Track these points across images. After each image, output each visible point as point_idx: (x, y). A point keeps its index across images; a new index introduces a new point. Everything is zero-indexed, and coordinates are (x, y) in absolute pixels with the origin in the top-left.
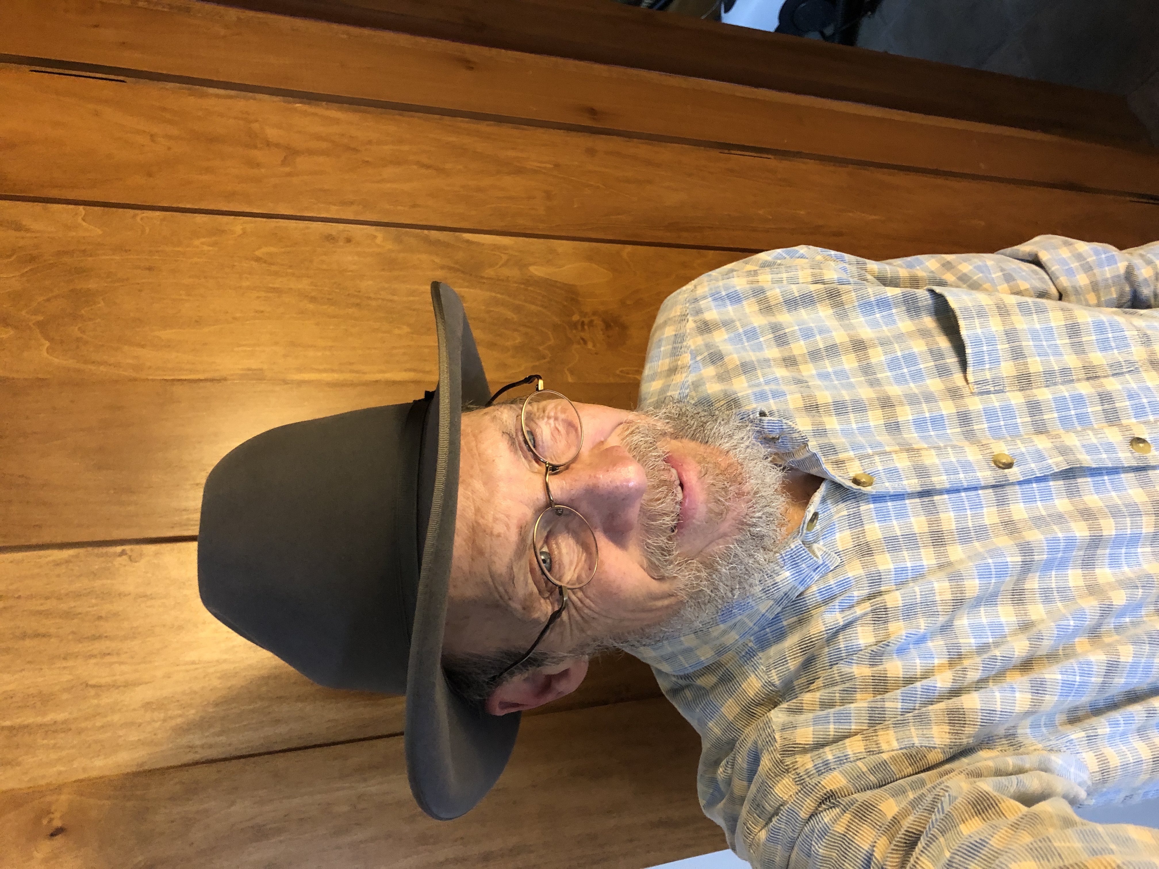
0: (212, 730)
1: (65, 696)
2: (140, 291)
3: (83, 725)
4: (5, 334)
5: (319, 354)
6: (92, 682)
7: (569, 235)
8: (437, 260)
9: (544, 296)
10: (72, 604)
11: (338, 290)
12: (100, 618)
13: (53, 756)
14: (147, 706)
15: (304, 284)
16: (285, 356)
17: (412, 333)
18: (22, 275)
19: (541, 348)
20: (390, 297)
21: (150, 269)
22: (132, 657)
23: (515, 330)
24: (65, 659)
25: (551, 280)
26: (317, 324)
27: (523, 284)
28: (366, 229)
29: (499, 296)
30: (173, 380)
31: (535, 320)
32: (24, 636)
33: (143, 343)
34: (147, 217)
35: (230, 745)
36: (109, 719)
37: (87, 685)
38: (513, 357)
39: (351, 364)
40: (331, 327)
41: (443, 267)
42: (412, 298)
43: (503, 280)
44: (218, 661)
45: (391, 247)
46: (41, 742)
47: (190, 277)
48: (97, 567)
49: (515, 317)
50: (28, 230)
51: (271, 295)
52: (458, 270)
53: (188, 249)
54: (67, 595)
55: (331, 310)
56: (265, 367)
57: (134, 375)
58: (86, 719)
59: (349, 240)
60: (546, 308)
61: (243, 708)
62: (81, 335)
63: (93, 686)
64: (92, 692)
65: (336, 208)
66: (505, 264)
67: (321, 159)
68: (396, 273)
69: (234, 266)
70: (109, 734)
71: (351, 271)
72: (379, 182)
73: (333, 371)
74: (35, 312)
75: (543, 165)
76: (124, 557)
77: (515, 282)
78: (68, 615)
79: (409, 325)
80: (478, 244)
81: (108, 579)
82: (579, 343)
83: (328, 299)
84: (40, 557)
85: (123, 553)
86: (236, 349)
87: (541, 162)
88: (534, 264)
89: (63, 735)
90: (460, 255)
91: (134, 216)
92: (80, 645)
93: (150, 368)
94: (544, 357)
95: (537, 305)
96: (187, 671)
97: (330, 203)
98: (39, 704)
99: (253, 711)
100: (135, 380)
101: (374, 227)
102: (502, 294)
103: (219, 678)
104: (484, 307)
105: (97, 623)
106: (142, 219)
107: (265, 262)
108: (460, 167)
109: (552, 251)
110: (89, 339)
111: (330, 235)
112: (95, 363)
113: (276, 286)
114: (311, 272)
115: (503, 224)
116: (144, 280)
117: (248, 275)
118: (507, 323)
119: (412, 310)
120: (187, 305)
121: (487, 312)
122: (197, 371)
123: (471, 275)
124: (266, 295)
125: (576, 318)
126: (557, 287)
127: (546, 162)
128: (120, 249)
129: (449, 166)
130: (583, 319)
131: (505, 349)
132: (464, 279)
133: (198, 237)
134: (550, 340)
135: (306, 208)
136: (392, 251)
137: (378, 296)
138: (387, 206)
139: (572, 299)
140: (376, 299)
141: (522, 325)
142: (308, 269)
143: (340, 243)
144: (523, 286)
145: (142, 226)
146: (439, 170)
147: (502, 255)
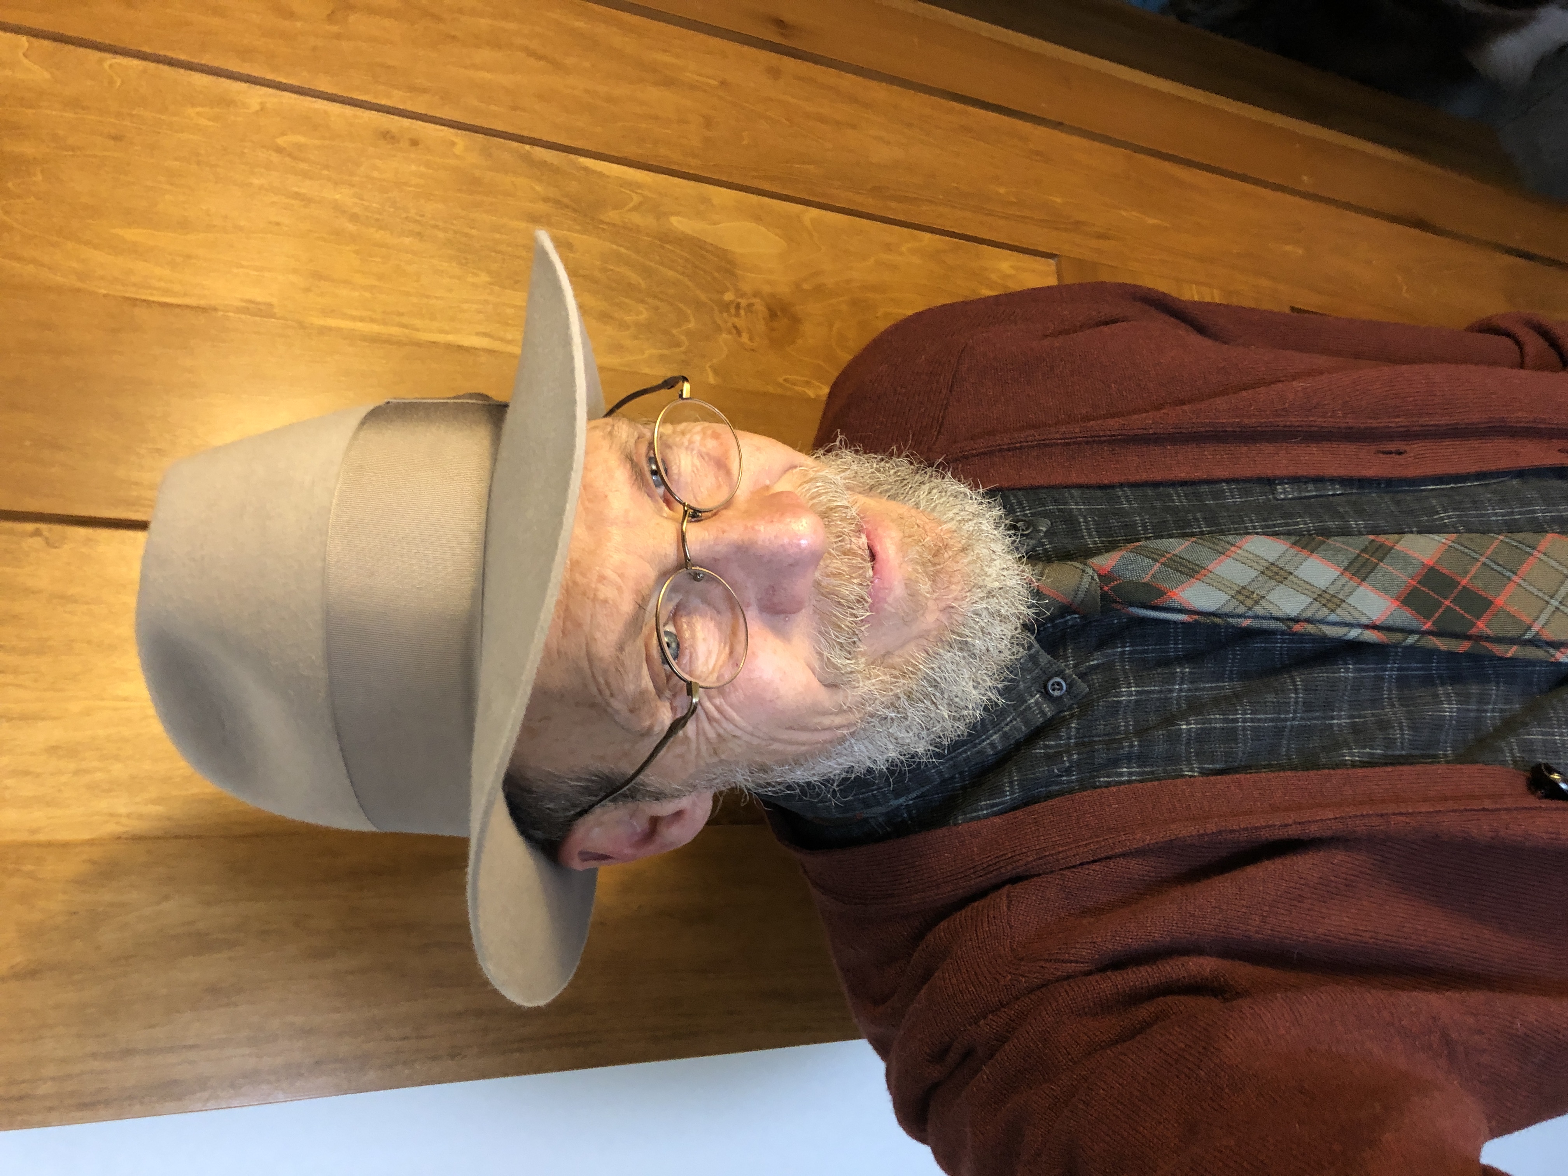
2: (98, 167)
5: (357, 294)
7: (732, 181)
8: (539, 188)
9: (687, 260)
14: (53, 750)
16: (308, 290)
17: (493, 284)
19: (674, 331)
20: (467, 230)
22: (36, 680)
23: (643, 301)
25: (699, 240)
27: (660, 239)
29: (622, 250)
31: (672, 291)
33: (96, 241)
34: (119, 64)
38: (635, 338)
39: (401, 314)
40: (376, 260)
41: (546, 200)
42: (497, 236)
43: (631, 230)
45: (475, 161)
47: (176, 159)
49: (643, 284)
51: (293, 202)
53: (176, 119)
55: (379, 235)
56: (274, 301)
57: (79, 285)
60: (688, 276)
65: (401, 93)
66: (636, 208)
67: (387, 22)
68: (478, 198)
69: (243, 153)
71: (416, 187)
73: (373, 320)
76: (39, 539)
77: (648, 235)
79: (489, 272)
80: (601, 175)
81: (10, 565)
82: (730, 333)
83: (377, 220)
85: (36, 534)
86: (235, 270)
87: (701, 75)
88: (677, 214)
90: (573, 187)
91: (100, 61)
93: (102, 278)
94: (678, 345)
95: (676, 271)
97: (394, 87)
100: (78, 291)
101: (451, 130)
102: (627, 248)
104: (598, 263)
106: (111, 66)
107: (290, 155)
108: (587, 64)
109: (705, 200)
110: (15, 225)
111: (388, 132)
112: (20, 259)
113: (303, 191)
114: (356, 179)
115: (640, 151)
116: (106, 153)
117: (262, 170)
118: (630, 289)
119: (495, 252)
120: (168, 197)
121: (605, 270)
122: (175, 294)
123: (586, 216)
124: (287, 201)
125: (729, 297)
126: (707, 251)
127: (709, 77)
128: (75, 103)
129: (570, 61)
130: (740, 300)
131: (623, 325)
132: (575, 220)
133: (193, 105)
134: (688, 321)
135: (357, 88)
136: (476, 166)
137: (448, 225)
138: (475, 103)
139: (727, 271)
140: (445, 230)
141: (651, 295)
142: (351, 173)
143: (402, 145)
144: (658, 242)
145: (111, 76)
146: (555, 65)
147: (634, 196)
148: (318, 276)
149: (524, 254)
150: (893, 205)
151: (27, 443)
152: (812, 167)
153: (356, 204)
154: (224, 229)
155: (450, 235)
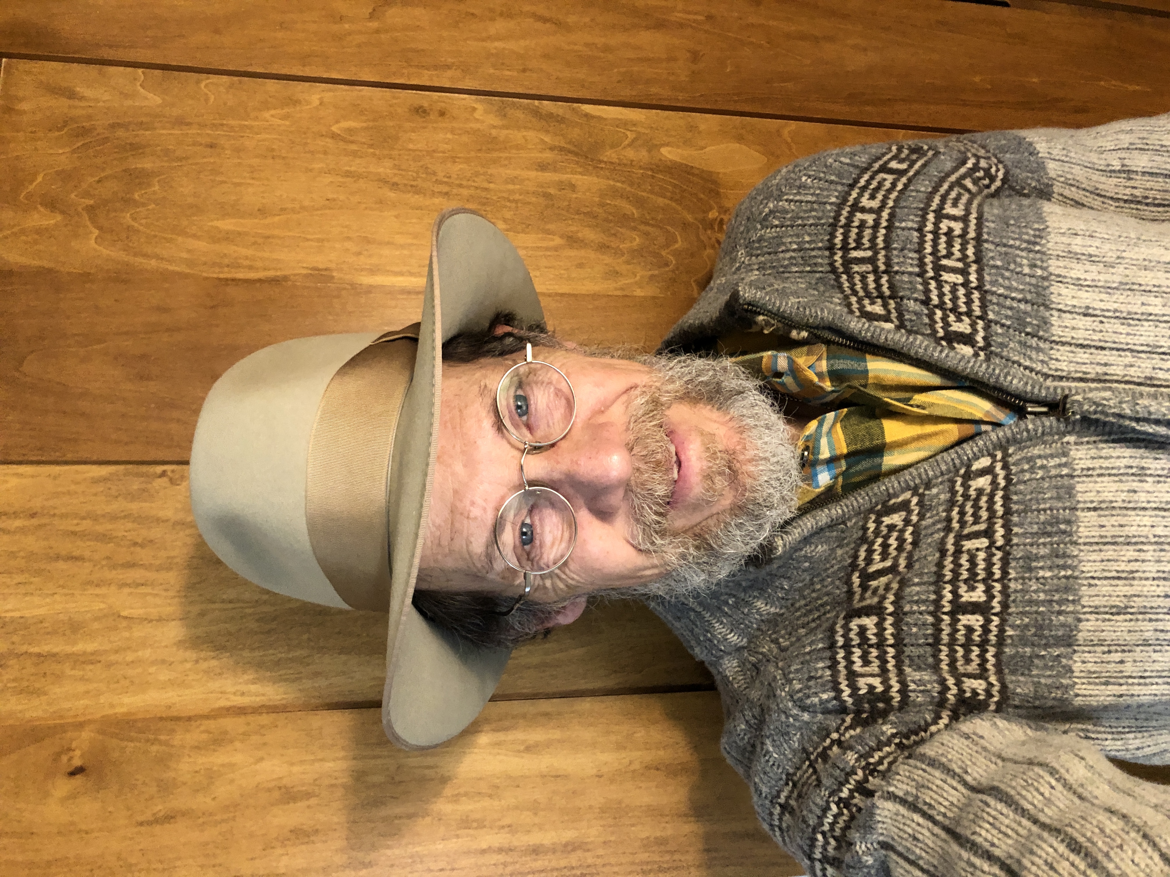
0: (246, 677)
1: (96, 625)
2: (200, 172)
3: (113, 658)
4: (53, 220)
5: (398, 253)
6: (124, 613)
7: (715, 107)
8: (547, 139)
9: (675, 186)
10: (109, 526)
11: (424, 176)
12: (135, 544)
13: (81, 688)
14: (180, 644)
15: (385, 169)
16: (357, 254)
17: (507, 230)
18: (73, 152)
19: (664, 253)
20: (486, 185)
21: (212, 146)
22: (166, 590)
23: (634, 229)
24: (97, 585)
25: (687, 166)
26: (397, 217)
27: (652, 170)
28: (465, 99)
29: (619, 185)
30: (228, 279)
31: (660, 216)
32: (58, 557)
33: (199, 234)
34: (213, 83)
35: (263, 695)
36: (140, 653)
37: (119, 616)
38: (628, 263)
40: (414, 221)
41: (552, 149)
42: (511, 187)
43: (625, 165)
44: (257, 601)
45: (492, 122)
46: (69, 672)
47: (256, 157)
48: (135, 487)
49: (635, 213)
50: (82, 98)
51: (346, 179)
52: (570, 152)
53: (256, 123)
54: (103, 516)
55: (415, 199)
56: (333, 266)
57: (187, 270)
58: (117, 652)
59: (442, 114)
60: (676, 201)
61: (280, 655)
62: (133, 223)
63: (126, 618)
64: (125, 623)
65: (428, 73)
66: (629, 145)
67: (418, 12)
68: (495, 155)
69: (307, 143)
70: (140, 670)
71: (444, 152)
72: (483, 40)
73: (411, 274)
74: (87, 194)
75: (691, 17)
76: (165, 479)
77: (641, 168)
78: (104, 538)
79: (505, 220)
80: (600, 118)
81: (146, 501)
82: (713, 247)
83: (412, 186)
84: (77, 472)
85: (164, 474)
86: (302, 244)
87: (688, 13)
88: (667, 145)
89: (91, 667)
90: (575, 133)
91: (198, 82)
92: (114, 572)
93: (205, 264)
94: (667, 265)
95: (665, 197)
96: (225, 610)
97: (423, 67)
98: (68, 632)
99: (292, 660)
100: (187, 275)
101: (473, 97)
102: (623, 182)
103: (257, 621)
104: (597, 199)
105: (132, 549)
106: (206, 86)
107: (344, 140)
108: (587, 20)
109: (692, 128)
110: (141, 228)
111: (421, 107)
112: (146, 256)
113: (353, 169)
114: (395, 153)
115: (634, 93)
116: (205, 160)
117: (322, 156)
118: (624, 219)
119: (509, 201)
120: (250, 190)
121: (602, 205)
122: (257, 269)
123: (587, 157)
124: (341, 180)
125: (713, 214)
126: (693, 175)
127: (696, 14)
128: (181, 122)
129: (571, 19)
130: (722, 216)
131: (618, 252)
132: (577, 163)
133: (268, 109)
134: (676, 242)
135: (394, 74)
136: (494, 127)
137: (471, 183)
138: (492, 71)
139: (711, 191)
140: (468, 187)
141: (643, 223)
142: (393, 149)
143: (432, 117)
144: (650, 173)
145: (206, 94)
146: (558, 24)
147: (628, 133)
148: (367, 241)
149: (534, 199)
150: (868, 108)
151: (153, 406)
152: (790, 85)
153: (395, 174)
154: (293, 210)
155: (472, 192)
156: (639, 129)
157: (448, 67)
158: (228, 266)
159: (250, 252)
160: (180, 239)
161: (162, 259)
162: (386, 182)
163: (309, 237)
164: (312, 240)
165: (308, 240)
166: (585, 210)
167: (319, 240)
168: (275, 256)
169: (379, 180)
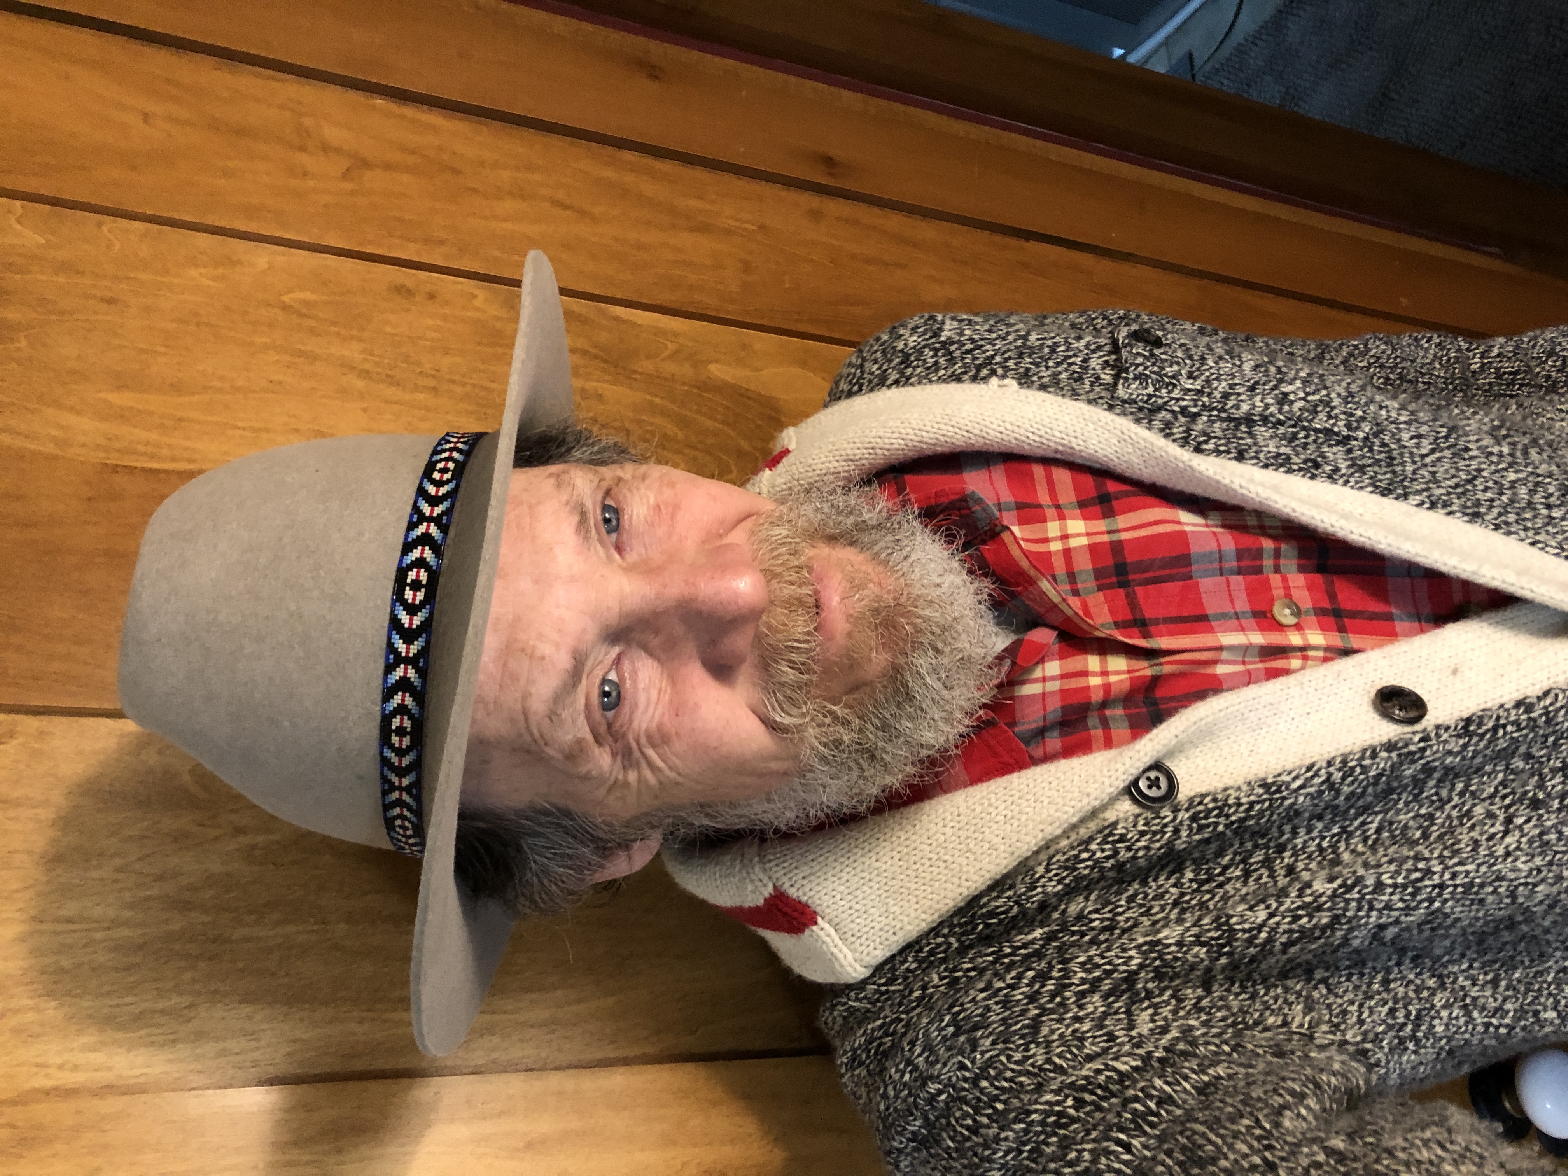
2: (89, 331)
7: (773, 325)
9: (727, 408)
11: (405, 365)
15: (352, 351)
21: (110, 301)
23: (679, 452)
25: (740, 387)
26: (365, 410)
27: (698, 388)
28: (461, 283)
29: (657, 400)
30: (117, 465)
31: (710, 441)
33: (79, 407)
34: (121, 228)
43: (665, 379)
45: (496, 313)
47: (173, 321)
49: (680, 435)
51: (298, 360)
52: (597, 357)
53: (176, 281)
55: (390, 392)
57: (57, 452)
59: (431, 296)
60: (729, 425)
65: (415, 245)
66: (671, 357)
67: (405, 178)
69: (247, 312)
72: (488, 218)
75: (742, 225)
77: (684, 384)
80: (632, 323)
83: (388, 376)
86: (230, 432)
87: (737, 220)
88: (716, 361)
90: (603, 337)
91: (100, 225)
93: (83, 445)
95: (715, 420)
97: (408, 239)
100: (56, 457)
101: (470, 281)
102: (662, 398)
104: (631, 414)
106: (109, 231)
107: (298, 313)
108: (616, 212)
109: (744, 347)
111: (404, 286)
114: (366, 334)
115: (674, 298)
116: (98, 317)
117: (266, 329)
120: (161, 359)
121: (638, 421)
122: (161, 459)
123: (616, 366)
127: (746, 222)
129: (598, 210)
132: (604, 371)
133: (196, 266)
135: (370, 242)
136: (498, 318)
137: (466, 380)
138: (496, 253)
139: (771, 418)
140: (464, 384)
141: (688, 446)
142: (362, 329)
143: (418, 299)
144: (695, 391)
145: (109, 239)
146: (583, 213)
147: (669, 345)
153: (366, 360)
154: (220, 390)
155: (468, 389)
156: (681, 340)
157: (442, 243)
158: (119, 451)
159: (154, 436)
160: (50, 412)
161: (19, 434)
162: (353, 368)
163: (240, 424)
164: (244, 429)
165: (238, 428)
166: (616, 424)
167: (254, 430)
168: (188, 444)
169: (342, 365)
